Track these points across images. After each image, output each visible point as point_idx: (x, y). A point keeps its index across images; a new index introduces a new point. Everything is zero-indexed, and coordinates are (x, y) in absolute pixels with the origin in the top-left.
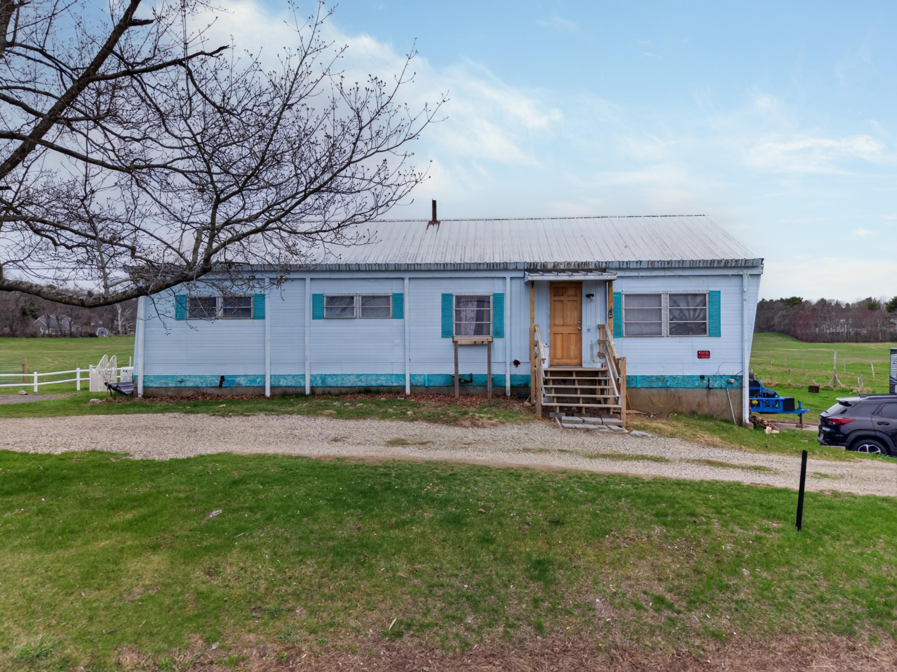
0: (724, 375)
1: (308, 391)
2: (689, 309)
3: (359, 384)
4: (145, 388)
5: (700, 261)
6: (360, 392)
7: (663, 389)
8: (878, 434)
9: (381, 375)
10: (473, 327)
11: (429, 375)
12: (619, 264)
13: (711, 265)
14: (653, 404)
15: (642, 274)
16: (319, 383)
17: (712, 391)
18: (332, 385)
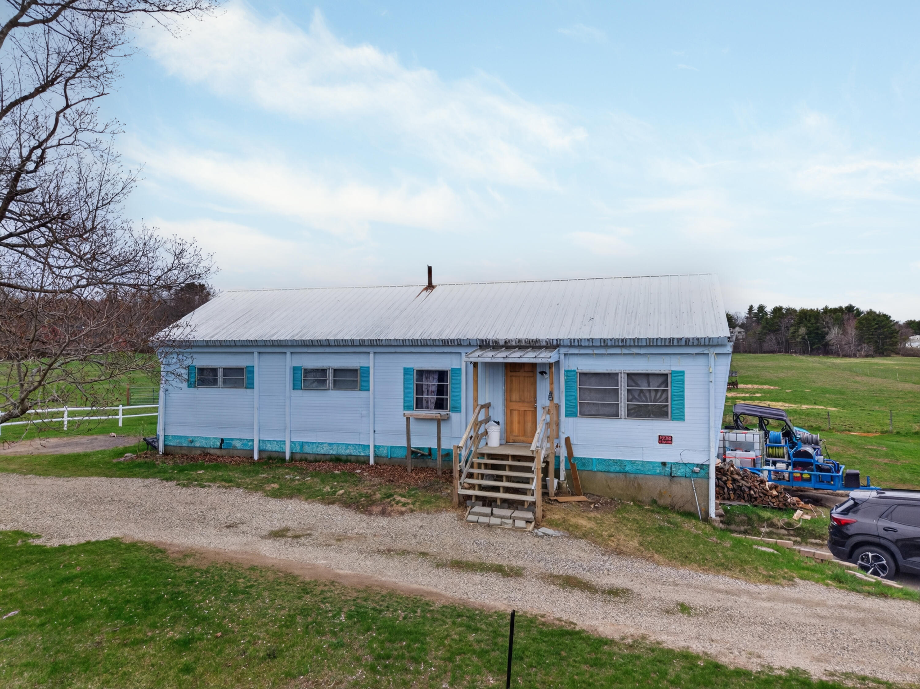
0: (688, 463)
1: (287, 457)
2: (650, 390)
3: (331, 452)
4: (165, 446)
5: (657, 339)
6: (331, 460)
7: (621, 475)
8: (882, 541)
9: (350, 444)
10: (434, 401)
11: (392, 447)
12: (570, 342)
13: (670, 343)
14: (610, 489)
15: (596, 351)
16: (297, 449)
17: (676, 479)
18: (308, 452)
